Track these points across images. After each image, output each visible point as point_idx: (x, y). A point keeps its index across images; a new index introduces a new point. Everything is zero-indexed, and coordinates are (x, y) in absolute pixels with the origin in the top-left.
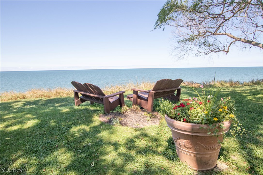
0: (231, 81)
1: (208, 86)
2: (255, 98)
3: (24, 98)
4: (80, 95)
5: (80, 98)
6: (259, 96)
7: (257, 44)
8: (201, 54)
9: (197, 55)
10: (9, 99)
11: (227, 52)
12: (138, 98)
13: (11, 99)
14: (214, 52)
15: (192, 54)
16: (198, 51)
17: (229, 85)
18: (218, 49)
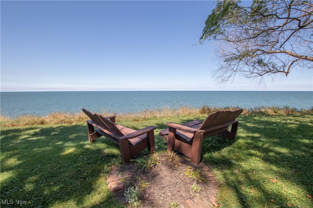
0: (287, 108)
1: (257, 113)
3: (42, 123)
8: (253, 75)
9: (249, 76)
10: (26, 124)
11: (287, 74)
12: (175, 137)
13: (28, 124)
14: (270, 73)
15: (243, 75)
17: (283, 112)
18: (274, 70)
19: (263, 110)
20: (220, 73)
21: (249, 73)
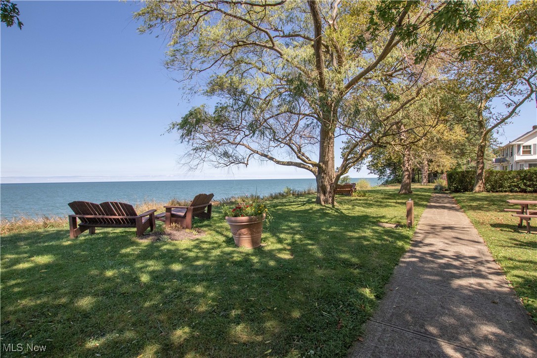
0: (252, 196)
1: (229, 203)
2: (275, 209)
4: (79, 221)
5: (79, 225)
6: (278, 208)
7: (271, 159)
8: (221, 165)
9: (218, 166)
11: (247, 164)
14: (234, 164)
15: (212, 165)
16: (218, 162)
18: (237, 161)
19: (234, 200)
20: (187, 160)
21: (217, 163)
